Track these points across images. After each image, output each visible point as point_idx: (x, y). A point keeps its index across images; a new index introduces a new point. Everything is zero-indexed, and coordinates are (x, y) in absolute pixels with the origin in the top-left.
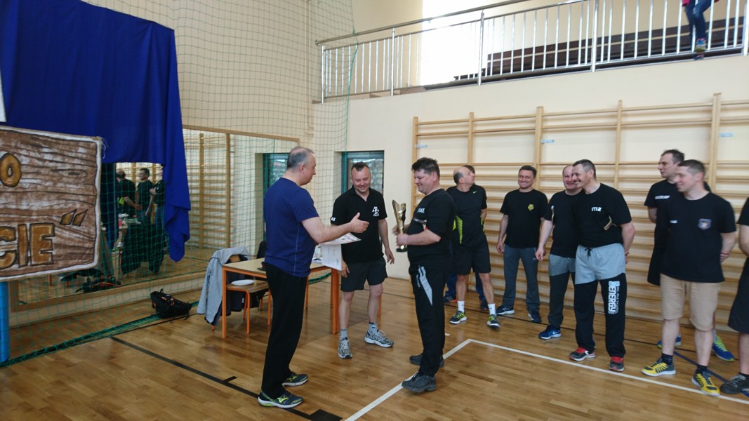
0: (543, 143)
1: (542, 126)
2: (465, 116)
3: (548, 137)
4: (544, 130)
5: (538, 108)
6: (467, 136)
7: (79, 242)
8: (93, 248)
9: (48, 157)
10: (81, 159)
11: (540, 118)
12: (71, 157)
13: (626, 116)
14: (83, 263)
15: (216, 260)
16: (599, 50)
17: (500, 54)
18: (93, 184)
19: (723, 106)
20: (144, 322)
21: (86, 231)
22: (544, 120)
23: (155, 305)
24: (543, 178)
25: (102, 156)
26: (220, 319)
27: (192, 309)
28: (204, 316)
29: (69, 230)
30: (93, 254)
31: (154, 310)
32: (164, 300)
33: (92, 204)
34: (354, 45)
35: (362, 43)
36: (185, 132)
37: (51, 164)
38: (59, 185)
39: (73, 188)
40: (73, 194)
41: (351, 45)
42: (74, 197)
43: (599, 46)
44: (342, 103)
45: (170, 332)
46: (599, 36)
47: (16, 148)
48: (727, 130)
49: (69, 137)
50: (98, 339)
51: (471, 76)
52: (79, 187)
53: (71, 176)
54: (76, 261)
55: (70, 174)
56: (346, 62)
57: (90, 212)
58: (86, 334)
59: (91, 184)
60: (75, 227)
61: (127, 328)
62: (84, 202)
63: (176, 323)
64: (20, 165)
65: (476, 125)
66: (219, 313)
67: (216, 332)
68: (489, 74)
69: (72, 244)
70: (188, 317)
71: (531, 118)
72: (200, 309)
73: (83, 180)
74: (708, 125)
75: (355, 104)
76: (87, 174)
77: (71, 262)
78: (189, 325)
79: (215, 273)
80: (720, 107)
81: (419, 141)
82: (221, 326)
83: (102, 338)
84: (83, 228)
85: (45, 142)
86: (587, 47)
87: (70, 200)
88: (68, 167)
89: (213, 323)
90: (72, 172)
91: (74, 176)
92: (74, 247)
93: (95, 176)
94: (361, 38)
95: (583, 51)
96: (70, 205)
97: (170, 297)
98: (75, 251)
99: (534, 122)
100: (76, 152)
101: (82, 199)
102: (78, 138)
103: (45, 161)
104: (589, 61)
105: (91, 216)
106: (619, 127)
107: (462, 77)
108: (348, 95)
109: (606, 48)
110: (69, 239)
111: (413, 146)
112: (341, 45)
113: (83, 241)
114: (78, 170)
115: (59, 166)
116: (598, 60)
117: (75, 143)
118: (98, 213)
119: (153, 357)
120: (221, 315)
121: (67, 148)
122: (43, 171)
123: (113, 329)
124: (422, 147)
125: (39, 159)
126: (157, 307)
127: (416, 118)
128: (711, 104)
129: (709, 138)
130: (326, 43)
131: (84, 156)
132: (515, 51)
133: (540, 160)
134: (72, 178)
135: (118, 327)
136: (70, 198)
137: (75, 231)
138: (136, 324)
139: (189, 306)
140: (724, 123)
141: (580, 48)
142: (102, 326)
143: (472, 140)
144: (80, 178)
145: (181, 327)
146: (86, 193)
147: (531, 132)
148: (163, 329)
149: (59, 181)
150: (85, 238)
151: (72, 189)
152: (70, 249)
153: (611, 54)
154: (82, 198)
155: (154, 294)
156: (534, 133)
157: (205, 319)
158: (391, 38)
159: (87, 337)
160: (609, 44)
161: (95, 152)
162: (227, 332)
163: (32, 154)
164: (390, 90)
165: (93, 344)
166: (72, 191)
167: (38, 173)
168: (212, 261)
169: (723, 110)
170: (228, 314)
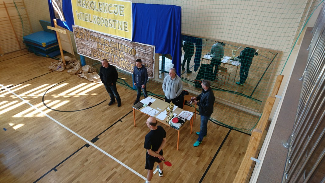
8: (152, 74)
9: (142, 50)
21: (150, 69)
33: (152, 63)
37: (142, 52)
38: (144, 57)
39: (148, 58)
42: (148, 61)
47: (135, 47)
49: (147, 45)
59: (152, 58)
64: (136, 51)
73: (150, 57)
76: (151, 55)
85: (141, 46)
88: (146, 53)
93: (153, 56)
102: (149, 45)
103: (141, 50)
105: (152, 66)
114: (149, 54)
115: (144, 52)
117: (148, 47)
121: (146, 48)
122: (141, 53)
125: (140, 50)
131: (150, 50)
134: (148, 56)
146: (151, 60)
149: (145, 56)
150: (150, 71)
154: (149, 61)
161: (153, 50)
163: (138, 48)
166: (147, 59)
167: (140, 53)
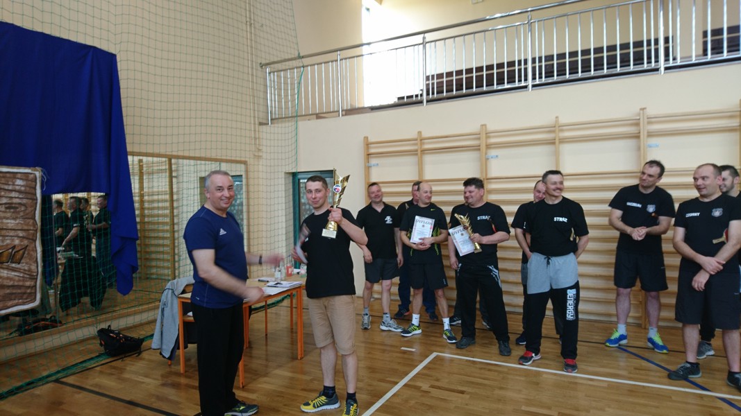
0: (488, 159)
1: (486, 143)
2: (413, 135)
3: (493, 152)
4: (488, 147)
5: (482, 125)
6: (417, 154)
7: (19, 281)
8: (35, 286)
10: (20, 192)
11: (484, 136)
12: (8, 190)
13: (562, 130)
14: (24, 304)
15: (170, 291)
16: (534, 69)
17: (443, 74)
18: (34, 218)
19: (650, 120)
20: (92, 362)
21: (26, 268)
22: (488, 138)
23: (103, 343)
24: (490, 192)
25: (42, 187)
26: (177, 353)
27: (144, 344)
28: (159, 351)
29: (8, 269)
30: (35, 293)
31: (102, 348)
32: (112, 337)
33: (32, 239)
34: (300, 67)
35: (307, 66)
36: (130, 158)
39: (11, 223)
40: (11, 229)
41: (297, 68)
42: (12, 233)
43: (534, 65)
44: (290, 124)
45: (122, 370)
46: (534, 56)
48: (653, 141)
49: (5, 169)
50: (43, 384)
51: (417, 96)
52: (17, 222)
53: (8, 210)
54: (16, 301)
55: (6, 208)
56: (292, 84)
57: (29, 248)
58: (27, 381)
59: (31, 218)
60: (14, 265)
61: (74, 370)
62: (23, 237)
63: (128, 360)
65: (424, 143)
66: (177, 346)
67: (172, 367)
68: (433, 93)
69: (11, 283)
70: (140, 353)
71: (476, 135)
72: (155, 343)
73: (22, 214)
74: (637, 136)
75: (304, 125)
76: (26, 207)
77: (10, 303)
78: (144, 362)
79: (169, 305)
80: (646, 120)
81: (370, 160)
82: (179, 359)
83: (47, 383)
84: (23, 266)
86: (523, 67)
87: (7, 236)
88: (4, 201)
89: (170, 358)
90: (9, 206)
91: (12, 210)
92: (13, 286)
93: (35, 209)
94: (306, 61)
95: (520, 70)
96: (8, 242)
97: (119, 333)
98: (14, 291)
99: (479, 139)
100: (14, 185)
101: (21, 235)
102: (14, 170)
104: (526, 80)
105: (32, 253)
106: (557, 141)
107: (408, 97)
108: (296, 117)
109: (540, 67)
110: (8, 278)
111: (365, 165)
112: (287, 68)
113: (24, 279)
114: (15, 204)
116: (534, 78)
117: (12, 175)
118: (39, 249)
119: (107, 399)
120: (179, 348)
121: (3, 181)
123: (58, 372)
124: (374, 166)
126: (106, 346)
127: (366, 138)
128: (638, 118)
129: (639, 149)
130: (272, 66)
131: (23, 189)
132: (456, 72)
133: (486, 175)
134: (10, 212)
135: (64, 370)
136: (7, 234)
137: (14, 270)
138: (84, 365)
139: (142, 341)
140: (650, 135)
141: (517, 68)
142: (45, 370)
143: (421, 157)
144: (19, 212)
145: (133, 365)
146: (26, 228)
147: (477, 148)
148: (114, 368)
150: (25, 276)
151: (9, 225)
152: (8, 289)
153: (545, 73)
155: (101, 332)
156: (479, 150)
157: (161, 354)
158: (337, 61)
159: (29, 384)
160: (543, 64)
161: (34, 183)
162: (186, 366)
164: (339, 111)
165: (37, 391)
168: (165, 292)
169: (649, 123)
170: (186, 347)
